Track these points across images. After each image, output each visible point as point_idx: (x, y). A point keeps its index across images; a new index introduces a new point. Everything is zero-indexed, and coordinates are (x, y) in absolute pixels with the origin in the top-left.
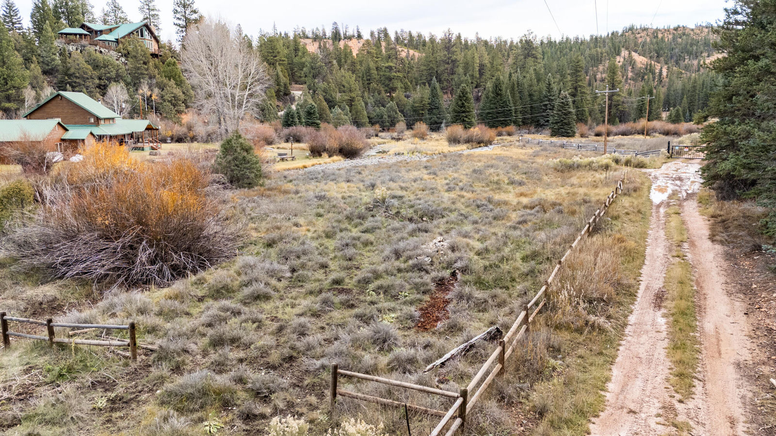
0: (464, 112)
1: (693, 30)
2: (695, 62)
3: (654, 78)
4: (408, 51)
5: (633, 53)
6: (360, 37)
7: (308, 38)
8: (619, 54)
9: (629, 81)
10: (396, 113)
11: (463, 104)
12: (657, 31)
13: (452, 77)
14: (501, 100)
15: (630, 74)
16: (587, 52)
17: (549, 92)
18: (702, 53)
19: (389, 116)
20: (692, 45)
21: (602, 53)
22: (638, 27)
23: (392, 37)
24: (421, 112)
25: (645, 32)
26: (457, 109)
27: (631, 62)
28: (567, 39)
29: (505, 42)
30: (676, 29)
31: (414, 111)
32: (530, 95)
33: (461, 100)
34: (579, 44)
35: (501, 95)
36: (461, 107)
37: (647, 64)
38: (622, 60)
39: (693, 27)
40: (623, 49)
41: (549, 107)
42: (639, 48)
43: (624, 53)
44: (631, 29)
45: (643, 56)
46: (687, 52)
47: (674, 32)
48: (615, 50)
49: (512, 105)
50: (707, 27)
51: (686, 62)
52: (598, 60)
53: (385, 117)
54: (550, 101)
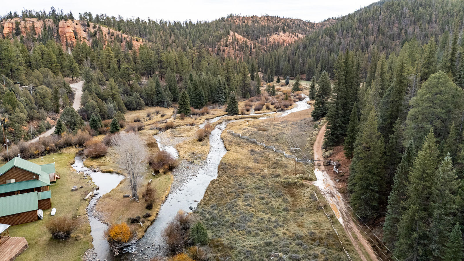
0: (185, 104)
1: (260, 18)
2: (265, 39)
3: (248, 49)
4: (109, 30)
5: (236, 34)
6: (71, 17)
8: (229, 34)
9: (237, 51)
10: (140, 99)
11: (184, 100)
12: (244, 18)
14: (198, 91)
15: (237, 47)
16: (214, 34)
17: (220, 85)
19: (136, 102)
20: (262, 29)
21: (221, 34)
22: (235, 16)
23: (94, 16)
24: (152, 96)
25: (238, 19)
26: (182, 103)
27: (236, 40)
28: (200, 21)
29: (166, 22)
30: (252, 17)
31: (148, 95)
32: (210, 86)
33: (183, 98)
34: (207, 24)
35: (197, 88)
36: (184, 102)
37: (244, 41)
38: (231, 38)
39: (260, 16)
40: (230, 31)
41: (220, 92)
42: (237, 29)
43: (232, 33)
44: (231, 16)
45: (241, 35)
46: (260, 33)
47: (252, 19)
48: (227, 31)
49: (204, 94)
50: (266, 17)
51: (261, 39)
52: (219, 38)
53: (134, 102)
54: (221, 89)
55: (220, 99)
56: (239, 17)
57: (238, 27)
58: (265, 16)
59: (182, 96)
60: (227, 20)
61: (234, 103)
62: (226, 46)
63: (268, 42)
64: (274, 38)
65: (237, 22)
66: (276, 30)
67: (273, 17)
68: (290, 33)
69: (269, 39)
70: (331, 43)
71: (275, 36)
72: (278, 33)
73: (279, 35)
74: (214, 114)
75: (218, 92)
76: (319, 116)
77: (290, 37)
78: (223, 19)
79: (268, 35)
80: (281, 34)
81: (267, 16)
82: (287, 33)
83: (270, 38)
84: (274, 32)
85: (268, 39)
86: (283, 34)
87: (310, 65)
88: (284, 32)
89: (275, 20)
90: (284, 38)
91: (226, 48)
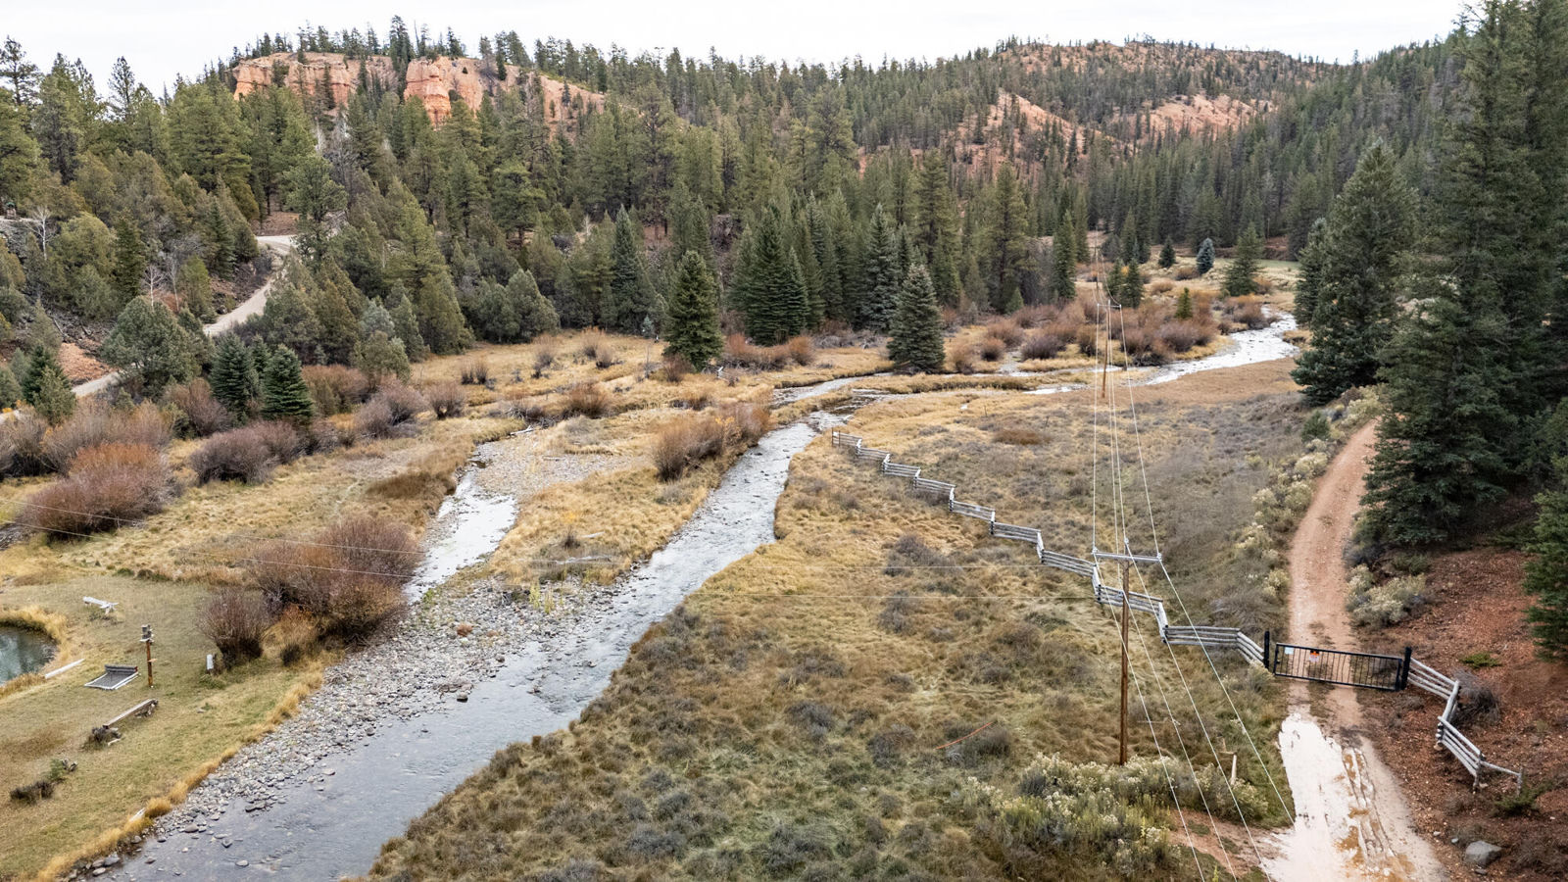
0: (695, 317)
1: (1121, 50)
2: (1132, 119)
3: (1062, 154)
4: (566, 88)
5: (1021, 100)
6: (455, 51)
7: (332, 50)
8: (993, 101)
9: (1017, 160)
10: (534, 297)
11: (692, 297)
12: (1059, 49)
13: (666, 193)
14: (777, 270)
15: (1018, 145)
16: (935, 98)
17: (880, 245)
18: (1142, 100)
19: (517, 306)
20: (1124, 84)
21: (962, 100)
22: (1025, 43)
23: (531, 52)
24: (595, 289)
25: (1037, 53)
26: (681, 309)
27: (1021, 122)
28: (894, 63)
29: (772, 68)
30: (1092, 47)
31: (579, 285)
33: (687, 289)
34: (917, 73)
35: (776, 258)
36: (688, 305)
37: (1047, 126)
38: (1001, 114)
39: (1122, 44)
40: (1000, 90)
41: (881, 278)
42: (1029, 87)
43: (1004, 98)
44: (1012, 45)
45: (1039, 105)
46: (1117, 98)
47: (1089, 53)
48: (986, 92)
49: (802, 280)
50: (1146, 45)
51: (1116, 118)
52: (955, 115)
53: (507, 308)
54: (883, 265)
55: (879, 310)
56: (1042, 46)
57: (1036, 78)
58: (1139, 44)
59: (684, 280)
60: (995, 58)
61: (921, 317)
62: (979, 141)
63: (1144, 128)
64: (1168, 115)
65: (1031, 64)
66: (1180, 88)
67: (1173, 45)
68: (1232, 99)
69: (1148, 120)
70: (1407, 109)
71: (1174, 110)
72: (1184, 97)
73: (1188, 103)
74: (828, 366)
75: (873, 275)
76: (1338, 382)
77: (1233, 112)
78: (980, 55)
79: (1148, 103)
80: (1199, 100)
81: (1149, 44)
82: (1224, 99)
83: (1153, 117)
84: (1169, 93)
85: (1144, 117)
86: (1208, 103)
87: (1309, 195)
88: (1212, 93)
89: (1179, 58)
90: (1209, 114)
91: (974, 147)
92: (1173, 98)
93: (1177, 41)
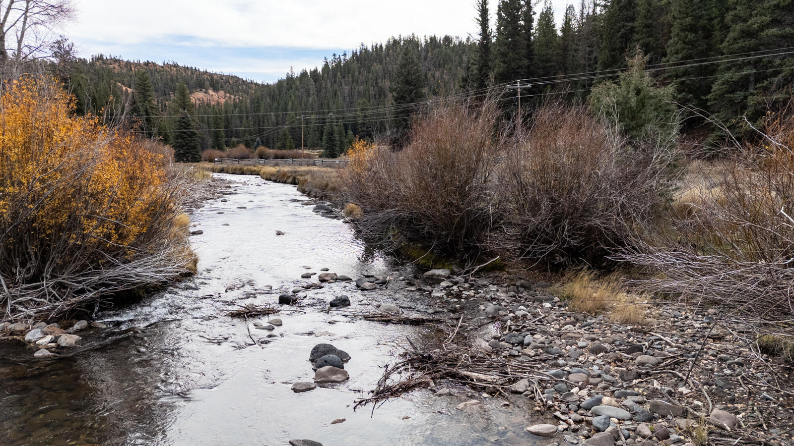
30: (147, 64)
50: (174, 66)
56: (119, 60)
57: (121, 75)
58: (171, 66)
64: (197, 97)
65: (116, 68)
66: (201, 86)
67: (187, 68)
68: (226, 93)
71: (200, 95)
72: (204, 90)
73: (206, 93)
77: (227, 98)
80: (211, 92)
81: (176, 66)
82: (222, 93)
83: (191, 98)
84: (196, 87)
86: (214, 93)
88: (216, 90)
89: (192, 74)
90: (217, 97)
92: (198, 90)
93: (189, 66)
